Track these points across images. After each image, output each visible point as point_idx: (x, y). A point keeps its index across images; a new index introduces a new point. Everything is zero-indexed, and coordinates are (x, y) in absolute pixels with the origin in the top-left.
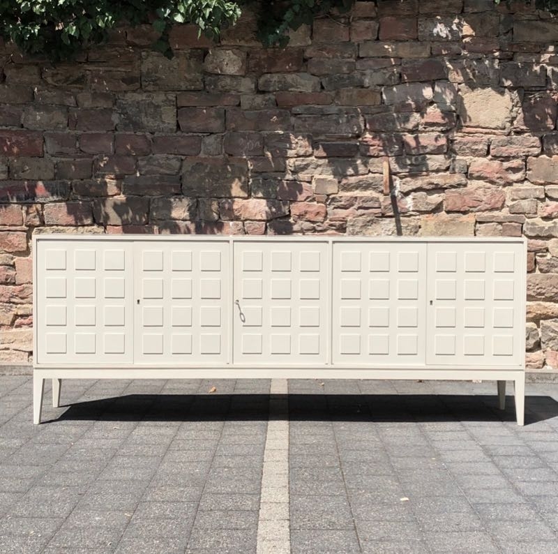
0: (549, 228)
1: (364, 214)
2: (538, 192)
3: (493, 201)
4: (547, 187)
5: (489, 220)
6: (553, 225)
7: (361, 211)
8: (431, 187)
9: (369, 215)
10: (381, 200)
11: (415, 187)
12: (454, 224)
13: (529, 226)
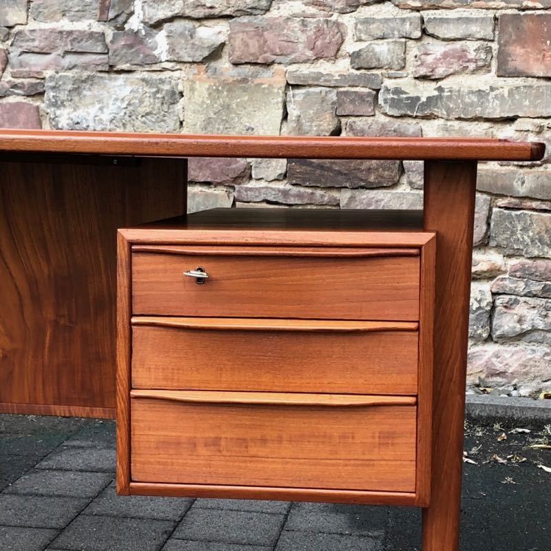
0: (429, 98)
1: (74, 67)
2: (407, 26)
3: (319, 43)
4: (427, 15)
5: (310, 83)
6: (436, 93)
7: (71, 59)
8: (200, 13)
9: (85, 67)
10: (109, 39)
11: (169, 14)
12: (245, 90)
13: (391, 96)
